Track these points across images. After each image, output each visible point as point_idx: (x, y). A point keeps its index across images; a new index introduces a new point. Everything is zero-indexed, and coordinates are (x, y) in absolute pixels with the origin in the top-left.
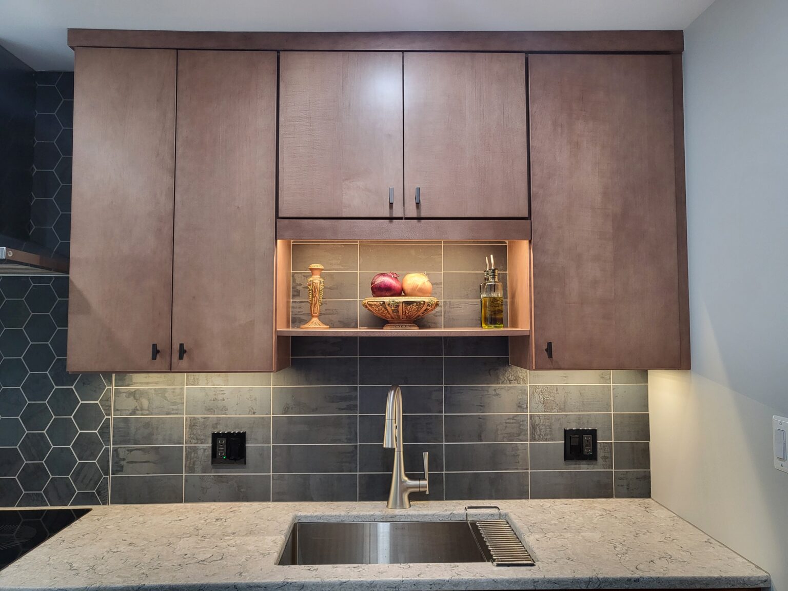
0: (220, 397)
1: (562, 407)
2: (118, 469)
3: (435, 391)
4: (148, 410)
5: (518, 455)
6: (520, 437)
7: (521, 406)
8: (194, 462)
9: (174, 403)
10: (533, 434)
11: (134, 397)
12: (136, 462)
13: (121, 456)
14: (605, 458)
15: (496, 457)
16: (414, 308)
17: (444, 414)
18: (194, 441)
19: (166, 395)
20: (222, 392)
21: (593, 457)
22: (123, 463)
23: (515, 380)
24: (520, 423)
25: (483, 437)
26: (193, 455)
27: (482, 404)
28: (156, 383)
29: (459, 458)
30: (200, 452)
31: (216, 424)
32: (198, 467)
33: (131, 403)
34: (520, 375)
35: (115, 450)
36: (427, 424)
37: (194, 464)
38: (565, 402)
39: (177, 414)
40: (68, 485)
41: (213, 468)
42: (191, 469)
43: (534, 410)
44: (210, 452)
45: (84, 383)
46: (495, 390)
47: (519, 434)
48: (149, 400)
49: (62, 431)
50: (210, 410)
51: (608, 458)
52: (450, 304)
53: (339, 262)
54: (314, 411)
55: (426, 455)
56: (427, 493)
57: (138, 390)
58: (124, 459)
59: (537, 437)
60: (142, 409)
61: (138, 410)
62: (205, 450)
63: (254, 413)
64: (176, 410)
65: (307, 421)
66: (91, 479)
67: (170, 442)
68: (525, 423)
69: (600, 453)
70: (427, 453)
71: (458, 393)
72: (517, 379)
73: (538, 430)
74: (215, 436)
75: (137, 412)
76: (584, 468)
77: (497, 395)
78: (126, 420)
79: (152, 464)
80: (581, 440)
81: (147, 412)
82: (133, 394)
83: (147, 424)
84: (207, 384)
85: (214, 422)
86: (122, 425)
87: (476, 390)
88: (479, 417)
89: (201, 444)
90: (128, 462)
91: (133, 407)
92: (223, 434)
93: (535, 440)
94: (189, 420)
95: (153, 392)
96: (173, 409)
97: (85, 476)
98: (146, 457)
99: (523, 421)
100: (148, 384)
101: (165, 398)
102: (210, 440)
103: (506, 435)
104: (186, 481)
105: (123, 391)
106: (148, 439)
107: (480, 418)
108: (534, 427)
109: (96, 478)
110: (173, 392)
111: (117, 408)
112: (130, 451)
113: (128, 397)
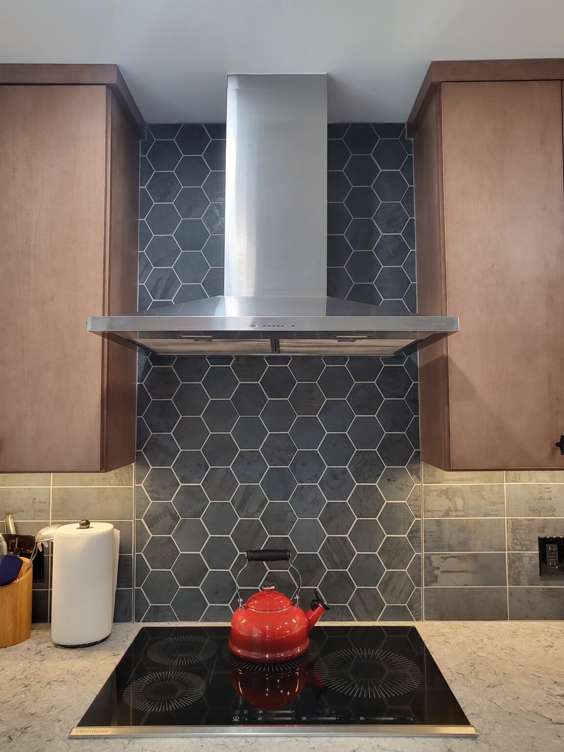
0: (546, 496)
2: (432, 580)
4: (463, 511)
8: (519, 573)
9: (493, 503)
11: (447, 496)
12: (451, 572)
13: (435, 564)
18: (518, 547)
19: (483, 493)
20: (548, 490)
22: (437, 572)
26: (517, 564)
28: (471, 480)
30: (526, 561)
31: (543, 527)
32: (524, 579)
33: (443, 503)
35: (428, 558)
37: (519, 574)
39: (497, 515)
40: (376, 597)
41: (542, 580)
42: (516, 581)
44: (537, 560)
45: (389, 480)
48: (464, 499)
49: (366, 534)
50: (534, 511)
57: (451, 487)
58: (438, 568)
60: (456, 510)
61: (452, 511)
62: (531, 558)
64: (496, 510)
66: (402, 591)
67: (491, 548)
74: (543, 543)
75: (451, 513)
78: (439, 523)
79: (470, 574)
81: (462, 513)
82: (445, 492)
83: (463, 528)
84: (530, 480)
85: (540, 526)
86: (434, 528)
89: (526, 551)
90: (442, 572)
91: (446, 508)
92: (551, 538)
94: (510, 522)
95: (468, 489)
96: (492, 510)
97: (395, 587)
98: (463, 566)
100: (462, 480)
101: (483, 497)
102: (537, 547)
104: (511, 594)
105: (433, 489)
106: (464, 544)
109: (407, 589)
110: (491, 490)
111: (428, 508)
112: (445, 558)
113: (439, 496)
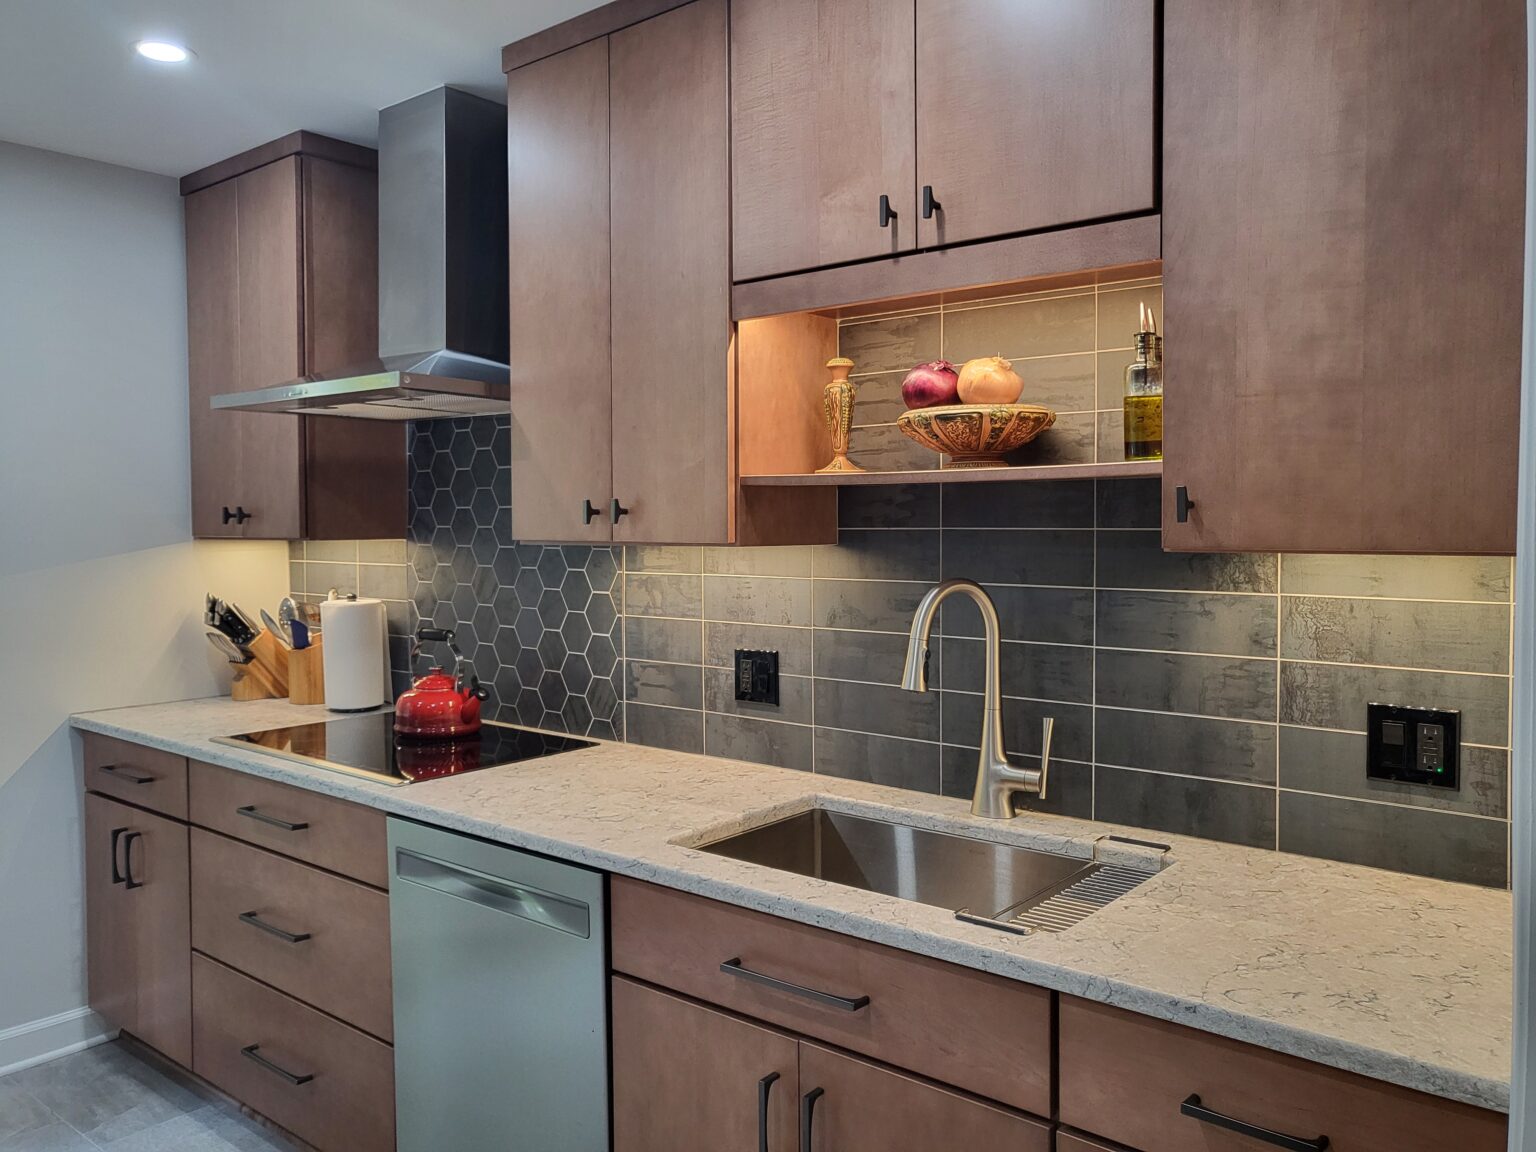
0: (745, 593)
1: (1366, 650)
2: (633, 694)
3: (1078, 599)
4: (661, 608)
5: (1252, 751)
6: (1257, 711)
7: (1260, 641)
8: (715, 693)
9: (690, 600)
10: (1287, 706)
11: (646, 588)
12: (650, 685)
13: (636, 675)
14: (1483, 786)
15: (1201, 746)
16: (961, 427)
17: (1094, 647)
18: (715, 661)
19: (681, 587)
20: (747, 585)
21: (1448, 779)
22: (637, 684)
23: (1247, 583)
24: (1259, 679)
25: (1174, 702)
26: (713, 682)
27: (1174, 632)
28: (670, 568)
29: (1125, 740)
30: (722, 678)
31: (741, 636)
32: (720, 703)
33: (641, 597)
34: (1260, 571)
35: (629, 664)
36: (1062, 663)
37: (715, 697)
38: (1372, 641)
39: (694, 617)
40: (584, 708)
41: (739, 706)
42: (712, 706)
43: (1292, 652)
44: (733, 680)
45: (594, 565)
46: (1202, 603)
47: (1256, 703)
48: (662, 593)
49: (576, 626)
50: (732, 613)
51: (1491, 787)
52: (1110, 419)
53: (910, 351)
54: (873, 623)
55: (1048, 724)
56: (1043, 796)
57: (650, 577)
58: (638, 680)
59: (1297, 714)
60: (655, 607)
61: (650, 607)
62: (727, 676)
63: (789, 622)
64: (693, 610)
65: (863, 643)
66: (606, 703)
67: (687, 661)
68: (1269, 680)
69: (1468, 773)
70: (1052, 720)
71: (1123, 605)
72: (1253, 580)
73: (1300, 700)
74: (740, 655)
75: (651, 611)
76: (1422, 803)
77: (1207, 613)
78: (638, 622)
79: (668, 691)
80: (1411, 733)
81: (660, 611)
82: (645, 583)
83: (661, 632)
84: (728, 571)
85: (739, 634)
86: (634, 628)
87: (1162, 601)
88: (1167, 659)
89: (723, 665)
90: (643, 684)
91: (646, 603)
92: (749, 652)
93: (1292, 721)
94: (708, 626)
95: (666, 580)
96: (689, 609)
97: (600, 698)
98: (661, 679)
99: (1264, 674)
100: (660, 568)
101: (679, 590)
102: (733, 662)
103: (1223, 703)
104: (707, 721)
105: (635, 578)
106: (663, 653)
107: (1167, 661)
108: (1289, 692)
109: (610, 703)
110: (689, 582)
111: (629, 602)
112: (644, 668)
113: (639, 587)
